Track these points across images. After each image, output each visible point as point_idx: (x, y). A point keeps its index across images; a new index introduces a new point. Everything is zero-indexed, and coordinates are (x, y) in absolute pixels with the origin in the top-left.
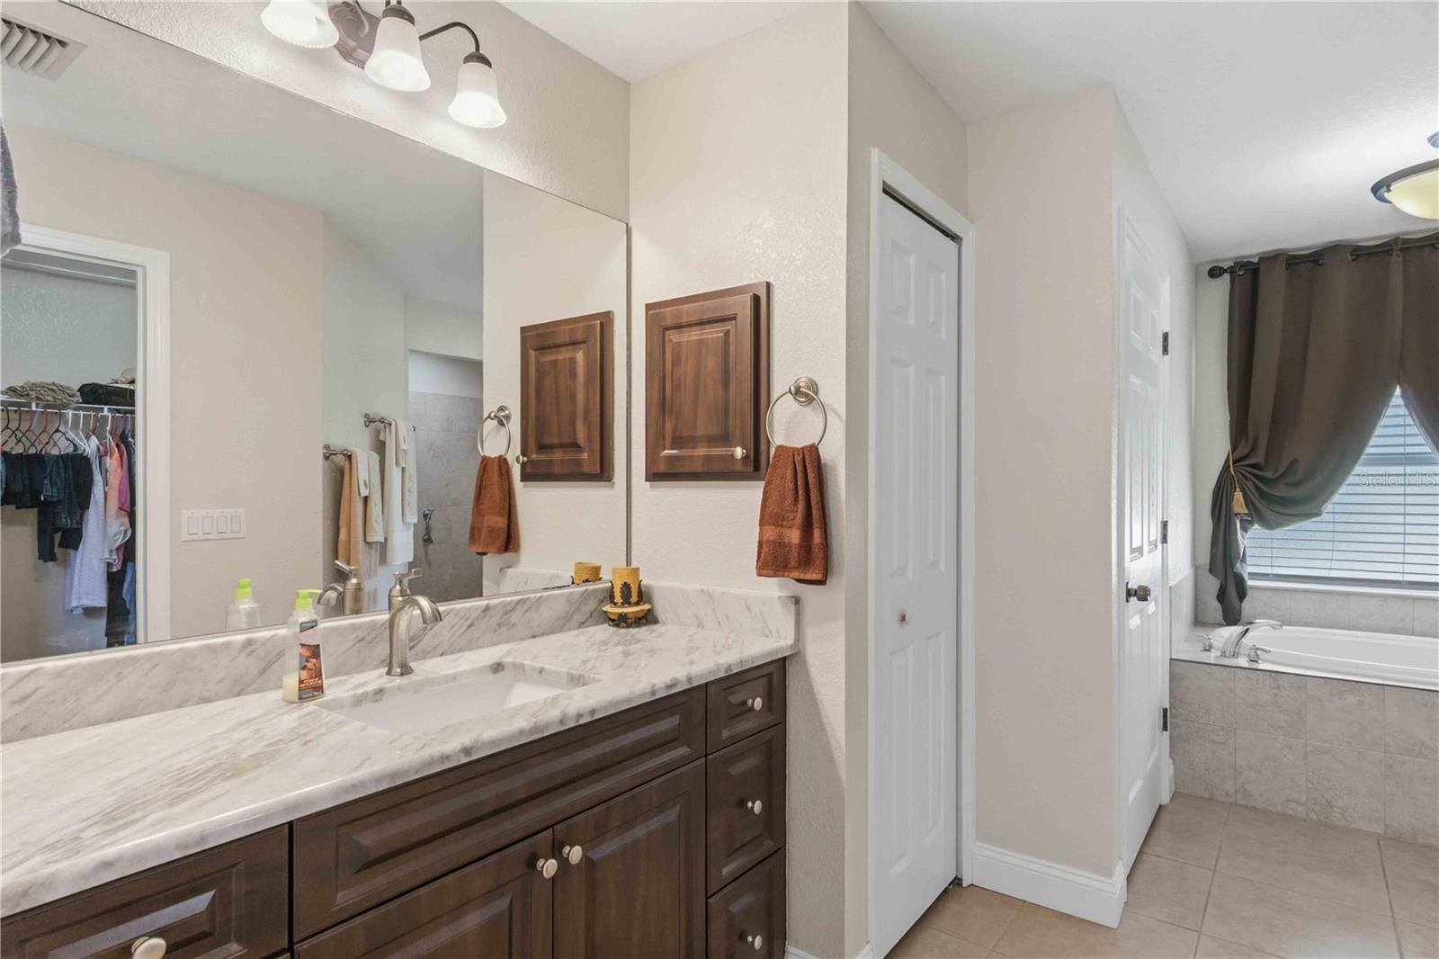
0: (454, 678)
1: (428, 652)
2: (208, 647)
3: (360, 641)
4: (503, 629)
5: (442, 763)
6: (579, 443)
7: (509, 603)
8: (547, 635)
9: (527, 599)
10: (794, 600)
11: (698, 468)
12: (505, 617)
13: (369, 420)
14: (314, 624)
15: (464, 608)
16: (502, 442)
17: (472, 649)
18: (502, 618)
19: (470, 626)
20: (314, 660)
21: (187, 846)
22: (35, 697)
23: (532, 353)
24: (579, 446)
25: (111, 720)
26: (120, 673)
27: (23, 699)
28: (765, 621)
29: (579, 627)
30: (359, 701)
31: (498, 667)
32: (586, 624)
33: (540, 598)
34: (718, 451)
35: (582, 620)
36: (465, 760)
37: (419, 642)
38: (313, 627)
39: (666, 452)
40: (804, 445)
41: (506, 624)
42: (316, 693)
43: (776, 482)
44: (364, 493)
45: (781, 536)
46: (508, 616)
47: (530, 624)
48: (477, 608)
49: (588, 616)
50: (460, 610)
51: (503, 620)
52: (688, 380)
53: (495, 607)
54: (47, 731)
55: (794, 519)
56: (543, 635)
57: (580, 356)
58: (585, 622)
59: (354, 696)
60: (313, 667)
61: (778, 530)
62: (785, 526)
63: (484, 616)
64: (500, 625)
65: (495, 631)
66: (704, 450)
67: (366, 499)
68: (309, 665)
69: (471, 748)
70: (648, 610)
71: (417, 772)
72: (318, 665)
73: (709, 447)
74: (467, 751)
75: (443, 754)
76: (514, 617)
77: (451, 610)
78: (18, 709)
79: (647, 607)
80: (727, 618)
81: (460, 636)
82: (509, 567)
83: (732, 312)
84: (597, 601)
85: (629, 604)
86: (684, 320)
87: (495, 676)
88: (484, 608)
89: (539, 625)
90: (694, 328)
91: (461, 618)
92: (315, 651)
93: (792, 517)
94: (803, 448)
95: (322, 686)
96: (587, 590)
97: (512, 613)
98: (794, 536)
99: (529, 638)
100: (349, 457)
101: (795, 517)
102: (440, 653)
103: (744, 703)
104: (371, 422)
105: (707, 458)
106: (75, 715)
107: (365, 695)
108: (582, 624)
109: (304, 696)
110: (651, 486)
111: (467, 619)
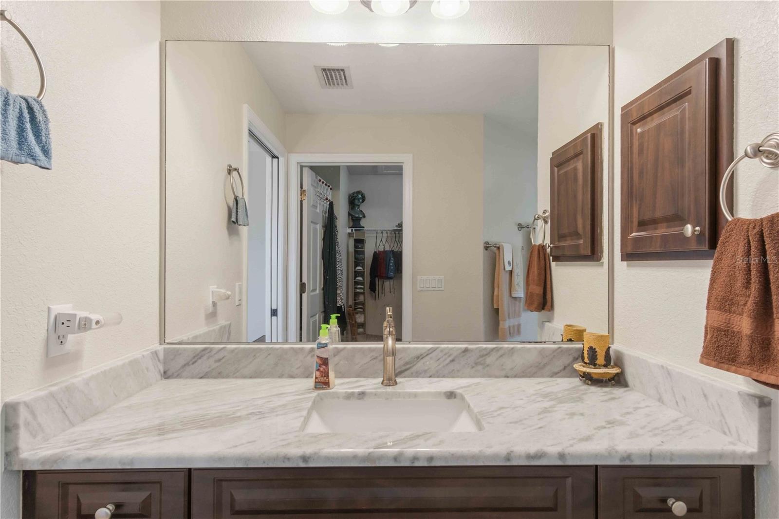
0: (415, 395)
1: (420, 374)
2: (292, 348)
3: (374, 359)
4: (480, 367)
5: (284, 462)
6: (579, 232)
7: (485, 349)
8: (519, 377)
9: (501, 348)
10: (757, 400)
11: (656, 248)
12: (481, 359)
13: (520, 227)
14: (325, 345)
15: (448, 347)
16: (542, 235)
17: (453, 377)
18: (478, 359)
19: (453, 361)
20: (324, 367)
21: (124, 464)
22: (224, 360)
23: (556, 169)
24: (579, 234)
25: (251, 378)
26: (255, 356)
27: (219, 360)
28: (722, 415)
29: (552, 377)
30: (349, 396)
31: (451, 395)
32: (559, 375)
33: (513, 348)
34: (673, 231)
35: (556, 370)
36: (302, 465)
37: (413, 366)
38: (324, 347)
39: (634, 234)
40: (763, 216)
41: (482, 364)
42: (325, 386)
43: (726, 262)
44: (508, 268)
45: (728, 323)
46: (484, 358)
47: (504, 367)
48: (459, 349)
49: (562, 367)
50: (445, 349)
51: (479, 360)
52: (649, 166)
53: (472, 350)
54: (227, 377)
55: (745, 305)
56: (515, 376)
57: (580, 165)
58: (559, 373)
59: (346, 392)
60: (323, 371)
61: (725, 316)
62: (734, 312)
63: (463, 356)
64: (476, 364)
65: (473, 367)
66: (663, 230)
67: (511, 272)
68: (321, 369)
69: (309, 458)
70: (618, 374)
71: (264, 462)
72: (327, 370)
73: (668, 227)
74: (305, 458)
75: (286, 455)
76: (489, 360)
77: (438, 348)
78: (217, 364)
79: (615, 371)
80: (685, 399)
81: (444, 366)
82: (548, 322)
83: (686, 87)
84: (571, 358)
85: (595, 365)
86: (646, 110)
87: (448, 400)
88: (463, 350)
89: (512, 369)
90: (655, 115)
91: (445, 354)
92: (325, 362)
93: (742, 303)
94: (762, 220)
95: (329, 382)
96: (560, 348)
97: (487, 357)
98: (745, 325)
99: (502, 377)
100: (499, 248)
101: (746, 302)
102: (429, 375)
103: (664, 501)
104: (522, 228)
105: (665, 238)
106: (238, 372)
107: (353, 394)
108: (554, 375)
109: (317, 387)
110: (628, 266)
111: (449, 356)
